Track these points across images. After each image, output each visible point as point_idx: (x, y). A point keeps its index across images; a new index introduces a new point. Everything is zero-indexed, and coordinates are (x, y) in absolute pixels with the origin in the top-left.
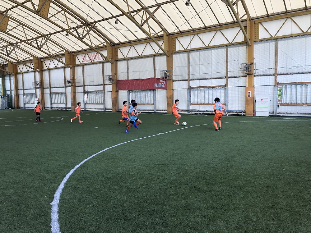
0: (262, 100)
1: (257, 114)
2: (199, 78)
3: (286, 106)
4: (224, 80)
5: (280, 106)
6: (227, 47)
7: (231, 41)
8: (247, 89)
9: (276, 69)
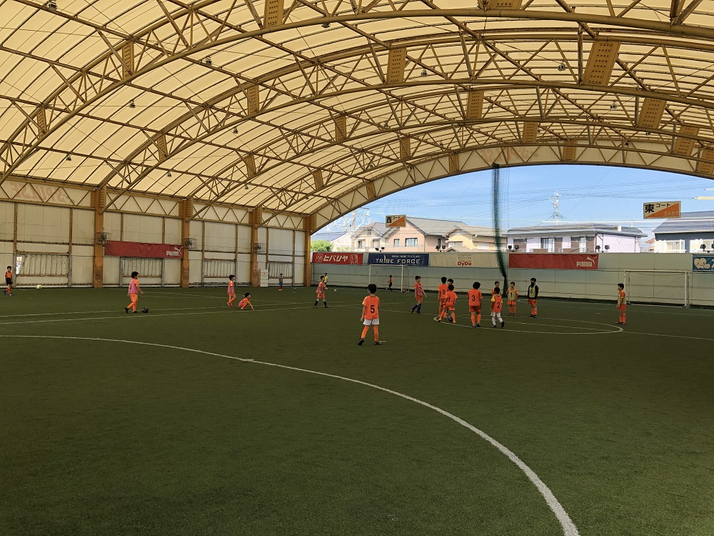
1: (262, 285)
2: (212, 250)
4: (234, 254)
5: (270, 279)
6: (237, 225)
7: (240, 221)
8: (254, 264)
9: (267, 250)
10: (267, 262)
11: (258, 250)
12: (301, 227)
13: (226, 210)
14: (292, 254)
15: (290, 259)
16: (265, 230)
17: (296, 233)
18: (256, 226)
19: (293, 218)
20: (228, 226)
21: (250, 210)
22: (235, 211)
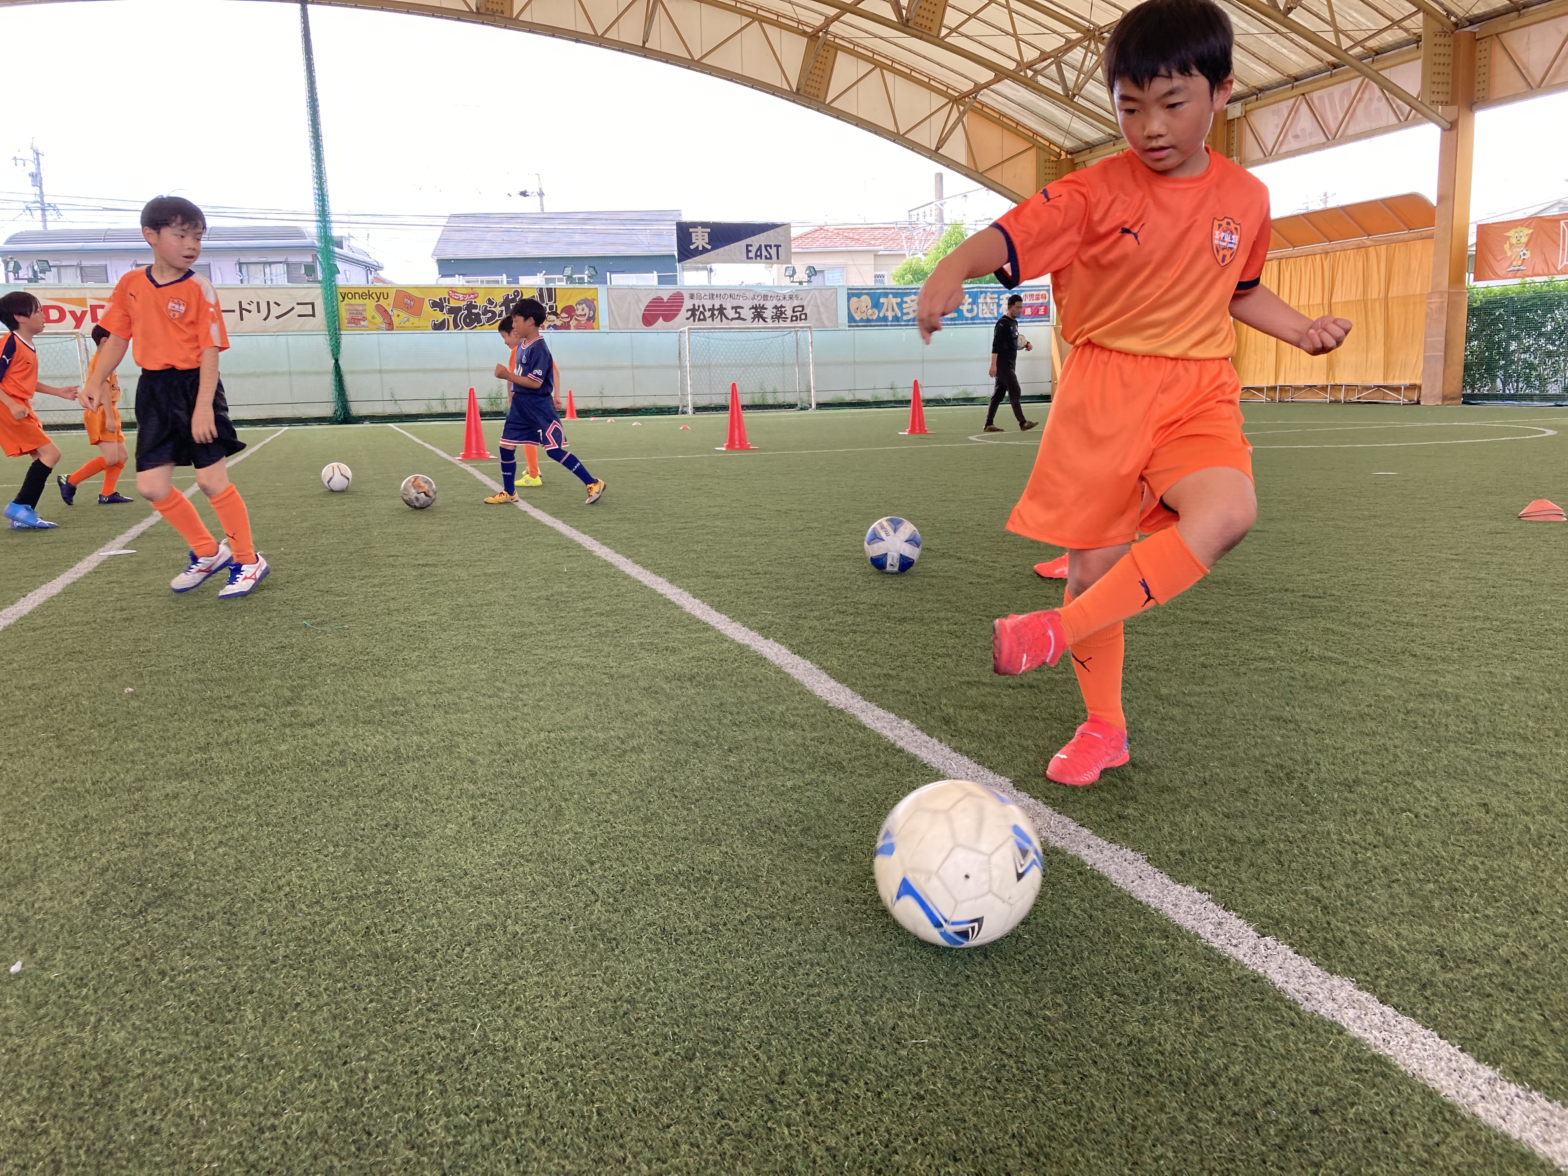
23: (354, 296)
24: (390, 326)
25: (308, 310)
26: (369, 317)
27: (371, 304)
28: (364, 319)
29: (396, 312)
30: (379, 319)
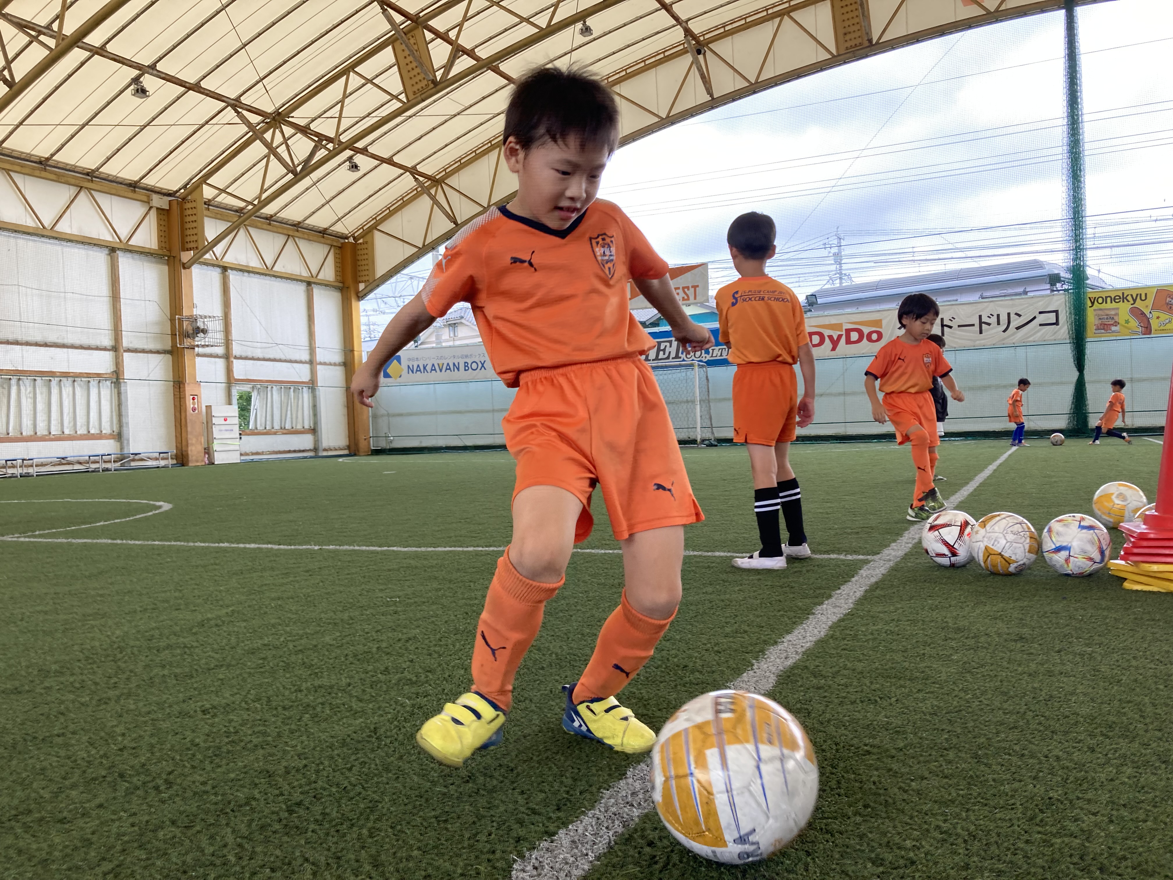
0: (226, 420)
1: (219, 459)
2: (20, 337)
3: (249, 435)
4: (109, 355)
5: (242, 437)
6: (113, 250)
7: (124, 234)
8: (189, 390)
9: (228, 343)
10: (230, 380)
11: (199, 340)
12: (329, 273)
13: (65, 193)
14: (306, 357)
15: (302, 373)
16: (215, 274)
17: (317, 292)
18: (186, 256)
19: (302, 244)
20: (77, 252)
21: (162, 202)
22: (104, 200)
23: (1105, 300)
24: (1147, 330)
25: (1052, 318)
26: (1122, 321)
27: (1124, 308)
28: (1116, 324)
29: (1155, 314)
30: (1134, 323)
